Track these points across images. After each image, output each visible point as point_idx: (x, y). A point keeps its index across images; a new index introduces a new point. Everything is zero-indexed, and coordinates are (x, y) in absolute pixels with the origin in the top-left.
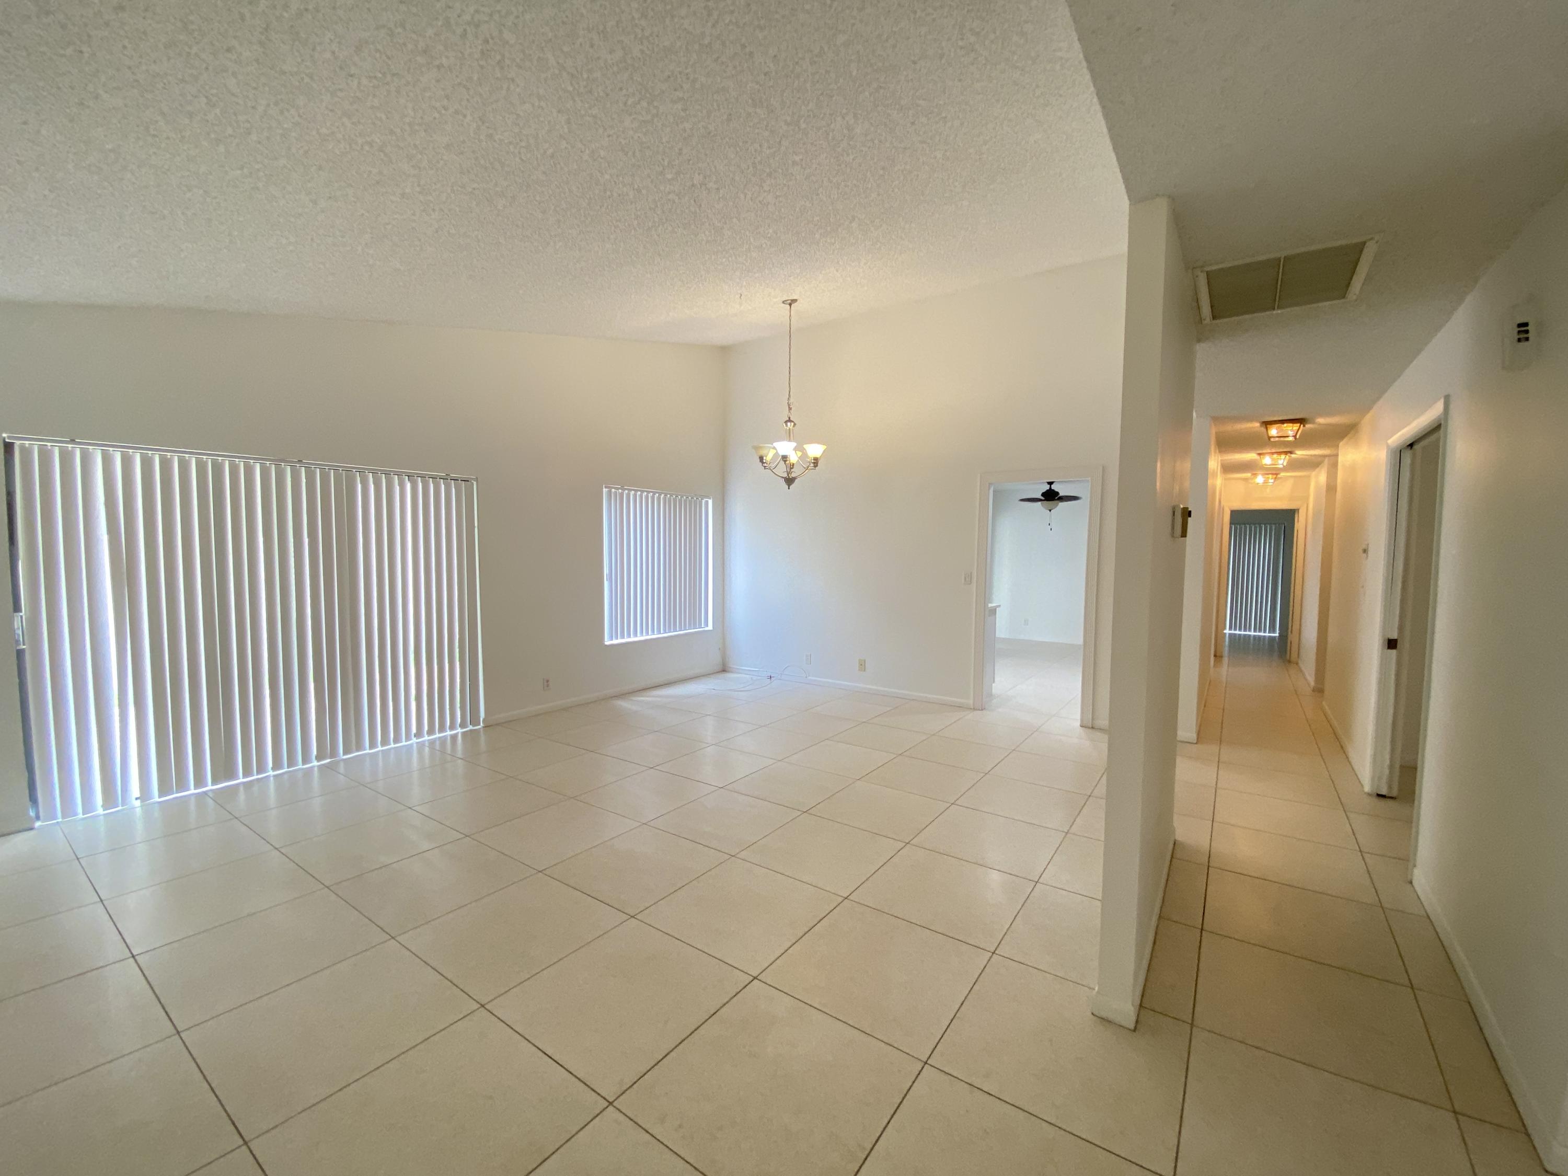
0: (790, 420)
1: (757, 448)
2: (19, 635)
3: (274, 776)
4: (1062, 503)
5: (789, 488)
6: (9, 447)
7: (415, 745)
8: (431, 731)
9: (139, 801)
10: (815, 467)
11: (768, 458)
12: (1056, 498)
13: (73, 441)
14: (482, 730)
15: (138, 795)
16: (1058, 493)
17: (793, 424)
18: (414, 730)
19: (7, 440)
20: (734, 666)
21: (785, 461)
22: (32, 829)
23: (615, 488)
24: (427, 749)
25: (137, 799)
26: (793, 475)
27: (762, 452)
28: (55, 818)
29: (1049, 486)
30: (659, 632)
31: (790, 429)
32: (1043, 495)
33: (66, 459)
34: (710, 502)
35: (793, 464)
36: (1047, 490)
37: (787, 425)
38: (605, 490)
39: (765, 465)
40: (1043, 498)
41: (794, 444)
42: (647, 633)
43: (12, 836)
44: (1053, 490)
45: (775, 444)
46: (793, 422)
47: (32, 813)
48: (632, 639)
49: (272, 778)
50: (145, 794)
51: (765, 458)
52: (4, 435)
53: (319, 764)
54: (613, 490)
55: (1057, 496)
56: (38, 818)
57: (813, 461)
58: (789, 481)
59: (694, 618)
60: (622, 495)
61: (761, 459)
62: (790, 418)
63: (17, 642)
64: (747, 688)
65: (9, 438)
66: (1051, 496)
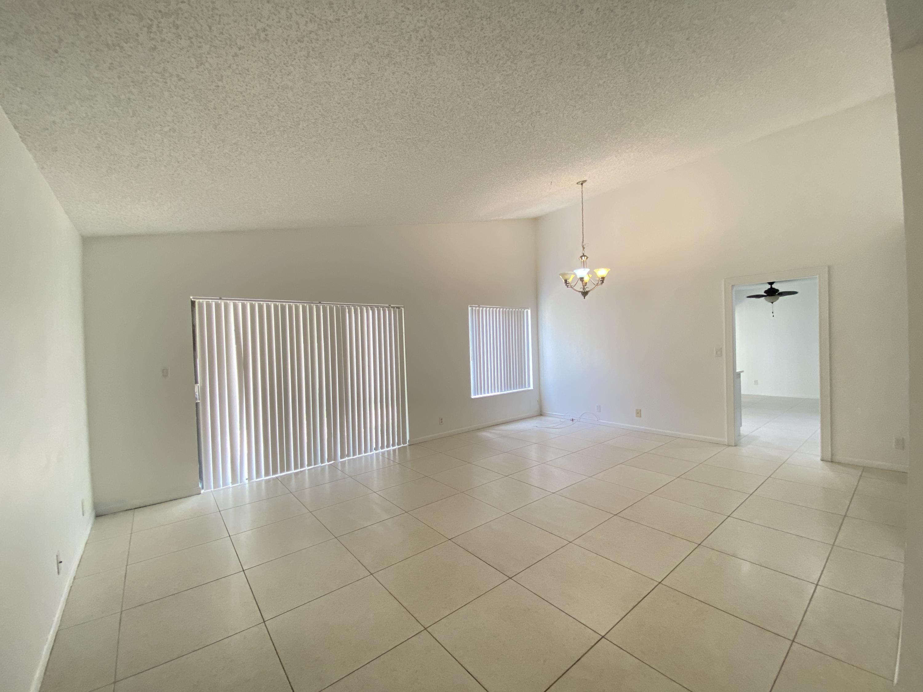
0: (584, 255)
1: (563, 275)
2: (197, 395)
3: (308, 470)
4: (781, 297)
5: (584, 298)
6: (193, 303)
7: (375, 455)
8: (382, 447)
9: (247, 480)
10: (602, 283)
11: (570, 281)
12: (777, 294)
13: (220, 299)
14: (408, 447)
15: (247, 478)
16: (777, 290)
17: (586, 257)
18: (374, 446)
19: (192, 300)
20: (547, 412)
21: (582, 281)
22: (200, 494)
23: (475, 307)
24: (381, 457)
25: (247, 479)
26: (587, 290)
27: (566, 277)
28: (210, 488)
29: (770, 285)
30: (501, 391)
31: (584, 261)
32: (765, 292)
33: (218, 306)
34: (529, 311)
35: (586, 283)
36: (769, 289)
37: (582, 259)
38: (470, 308)
39: (568, 285)
40: (765, 294)
41: (588, 270)
42: (495, 392)
43: (192, 497)
44: (774, 288)
45: (575, 271)
46: (586, 256)
47: (200, 486)
48: (486, 395)
49: (307, 471)
50: (250, 478)
51: (568, 280)
52: (191, 297)
53: (328, 463)
54: (474, 308)
55: (777, 292)
56: (203, 488)
57: (601, 279)
58: (585, 294)
59: (522, 382)
60: (479, 311)
61: (566, 281)
62: (584, 254)
63: (196, 399)
64: (558, 427)
65: (193, 298)
66: (772, 293)
